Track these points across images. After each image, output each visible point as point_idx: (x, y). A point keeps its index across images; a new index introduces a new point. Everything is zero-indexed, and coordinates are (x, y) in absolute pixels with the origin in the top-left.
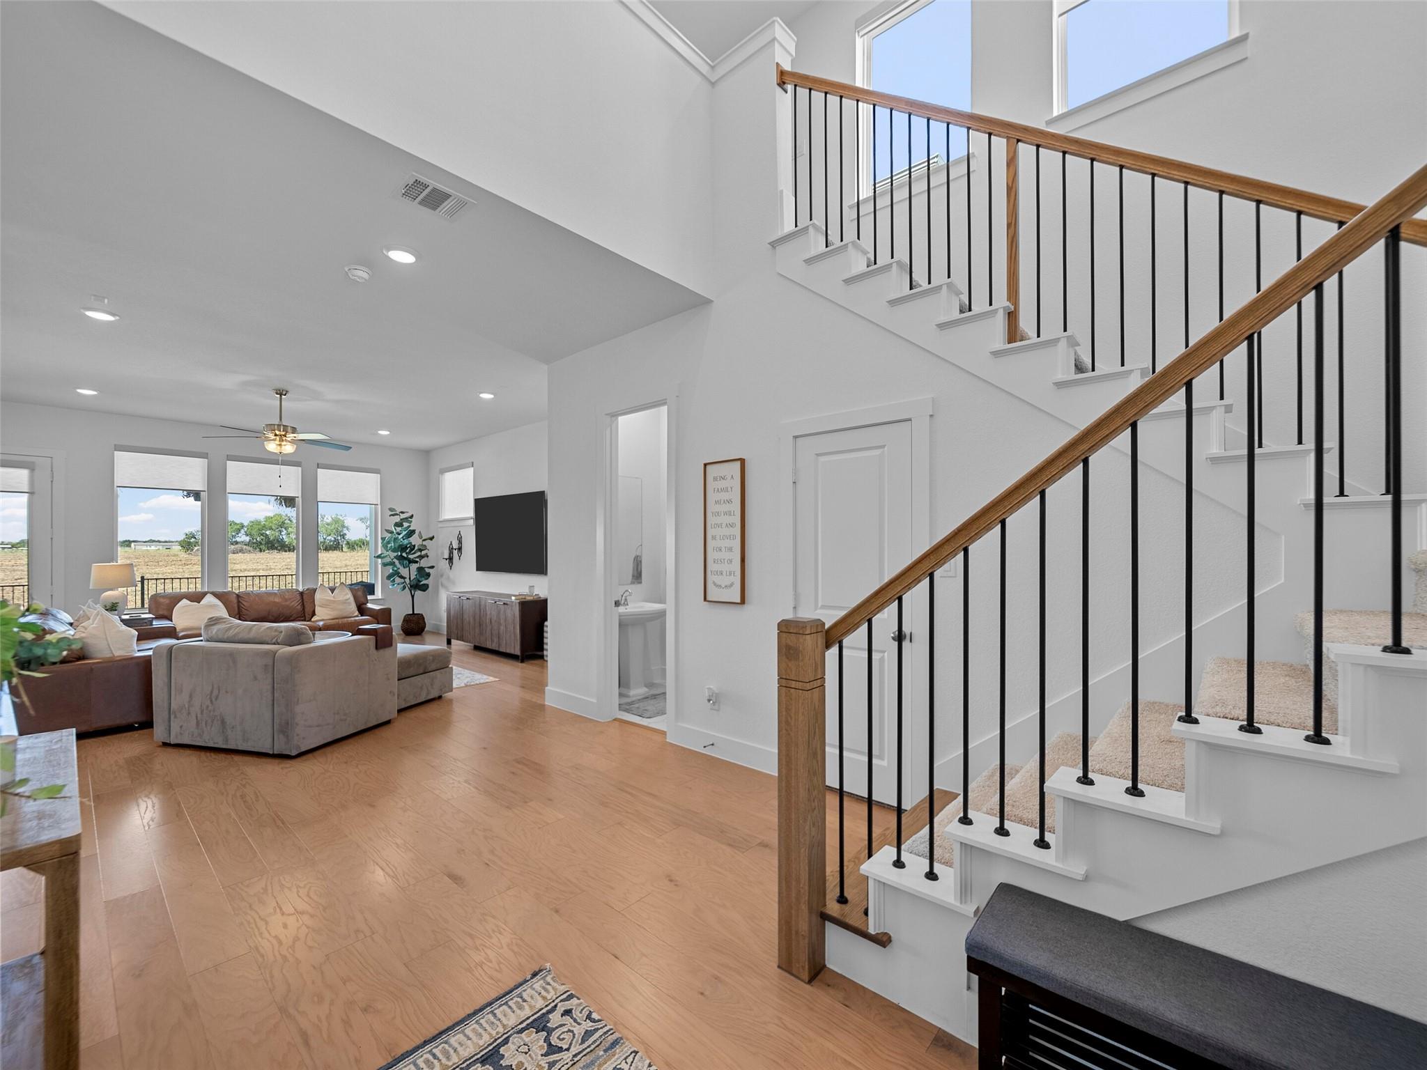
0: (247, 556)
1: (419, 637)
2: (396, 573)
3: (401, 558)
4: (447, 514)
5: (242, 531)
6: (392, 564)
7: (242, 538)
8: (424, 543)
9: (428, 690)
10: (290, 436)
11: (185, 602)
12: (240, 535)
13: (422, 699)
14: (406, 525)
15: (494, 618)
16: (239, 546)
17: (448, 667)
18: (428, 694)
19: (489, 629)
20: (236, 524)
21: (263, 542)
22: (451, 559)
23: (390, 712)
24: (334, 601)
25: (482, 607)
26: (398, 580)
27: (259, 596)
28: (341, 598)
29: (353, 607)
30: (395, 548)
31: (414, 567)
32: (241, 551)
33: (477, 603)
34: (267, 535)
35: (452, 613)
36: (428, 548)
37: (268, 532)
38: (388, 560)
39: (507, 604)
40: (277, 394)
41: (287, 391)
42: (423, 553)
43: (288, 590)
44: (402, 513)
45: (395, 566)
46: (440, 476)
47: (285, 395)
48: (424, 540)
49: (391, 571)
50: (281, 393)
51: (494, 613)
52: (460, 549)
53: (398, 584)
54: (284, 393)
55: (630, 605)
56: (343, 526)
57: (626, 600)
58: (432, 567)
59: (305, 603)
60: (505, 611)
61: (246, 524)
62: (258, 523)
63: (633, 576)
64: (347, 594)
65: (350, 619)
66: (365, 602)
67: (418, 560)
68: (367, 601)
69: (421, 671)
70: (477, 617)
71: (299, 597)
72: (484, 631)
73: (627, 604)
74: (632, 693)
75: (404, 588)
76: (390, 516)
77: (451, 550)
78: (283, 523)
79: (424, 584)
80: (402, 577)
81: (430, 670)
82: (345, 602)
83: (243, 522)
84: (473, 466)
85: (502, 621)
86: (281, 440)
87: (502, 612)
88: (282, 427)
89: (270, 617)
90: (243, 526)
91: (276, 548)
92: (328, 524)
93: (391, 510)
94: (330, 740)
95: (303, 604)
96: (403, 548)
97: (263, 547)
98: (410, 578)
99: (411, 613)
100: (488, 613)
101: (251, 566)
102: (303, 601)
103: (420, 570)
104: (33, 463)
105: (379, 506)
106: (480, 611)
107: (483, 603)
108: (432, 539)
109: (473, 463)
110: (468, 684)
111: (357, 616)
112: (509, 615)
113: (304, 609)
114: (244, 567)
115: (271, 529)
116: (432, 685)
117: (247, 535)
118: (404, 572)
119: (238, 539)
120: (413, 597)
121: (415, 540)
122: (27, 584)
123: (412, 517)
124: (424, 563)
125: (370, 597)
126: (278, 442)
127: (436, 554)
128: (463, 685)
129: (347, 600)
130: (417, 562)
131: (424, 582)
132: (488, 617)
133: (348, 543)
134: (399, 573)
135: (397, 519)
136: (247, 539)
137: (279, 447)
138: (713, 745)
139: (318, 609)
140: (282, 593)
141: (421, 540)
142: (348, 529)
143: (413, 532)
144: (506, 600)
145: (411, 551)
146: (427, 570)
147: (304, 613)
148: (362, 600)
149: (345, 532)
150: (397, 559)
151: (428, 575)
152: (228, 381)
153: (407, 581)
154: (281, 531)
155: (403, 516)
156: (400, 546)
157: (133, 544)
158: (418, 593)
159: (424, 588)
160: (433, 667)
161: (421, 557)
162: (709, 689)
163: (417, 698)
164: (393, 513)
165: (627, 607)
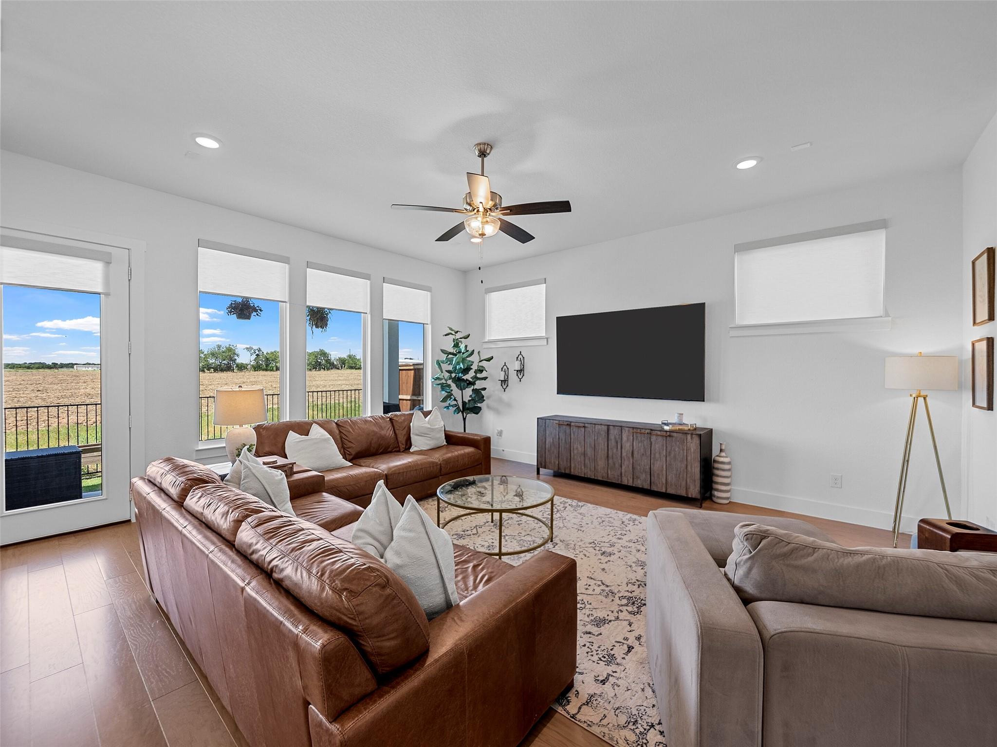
3: (458, 379)
6: (447, 385)
8: (483, 364)
11: (293, 435)
14: (462, 345)
15: (641, 451)
22: (506, 381)
25: (613, 437)
31: (469, 389)
33: (602, 431)
36: (486, 369)
38: (442, 382)
41: (492, 149)
42: (480, 374)
44: (456, 333)
45: (450, 388)
46: (485, 295)
48: (483, 361)
50: (484, 151)
51: (640, 445)
52: (521, 371)
54: (488, 151)
56: (235, 354)
58: (488, 389)
64: (441, 421)
67: (474, 381)
70: (602, 448)
75: (456, 410)
76: (445, 335)
77: (505, 372)
79: (477, 407)
80: (455, 399)
84: (545, 283)
87: (658, 444)
92: (224, 352)
93: (449, 329)
95: (395, 432)
98: (463, 401)
102: (395, 429)
103: (475, 392)
105: (430, 326)
106: (608, 442)
108: (490, 359)
109: (545, 279)
113: (397, 438)
118: (458, 394)
120: (464, 419)
121: (472, 361)
123: (466, 336)
124: (480, 385)
126: (480, 219)
130: (472, 384)
131: (479, 404)
133: (237, 366)
135: (451, 339)
139: (414, 439)
141: (479, 361)
142: (238, 356)
146: (483, 393)
147: (398, 442)
149: (235, 358)
150: (452, 381)
151: (483, 398)
153: (460, 403)
155: (457, 336)
158: (471, 415)
159: (477, 411)
161: (478, 379)
164: (448, 332)
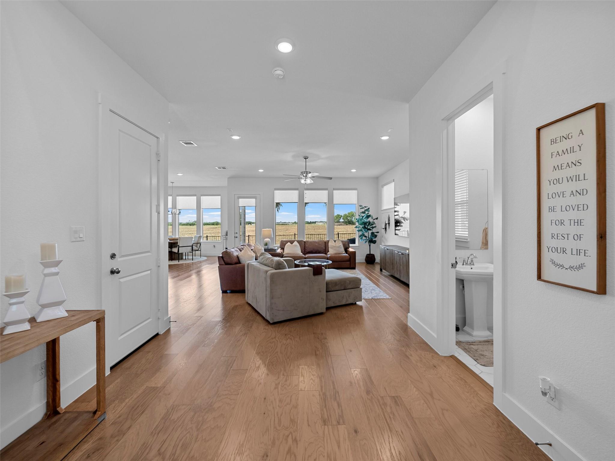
0: (343, 227)
1: (371, 265)
2: (363, 235)
3: (364, 228)
4: (385, 207)
5: (342, 218)
6: (361, 230)
7: (342, 220)
8: (374, 221)
9: (347, 299)
10: (310, 175)
11: (289, 243)
12: (341, 219)
13: (344, 303)
14: (367, 212)
15: (398, 261)
16: (340, 223)
17: (359, 287)
18: (347, 301)
19: (396, 267)
20: (340, 215)
21: (347, 222)
22: (386, 228)
23: (322, 308)
24: (336, 246)
25: (393, 254)
26: (364, 238)
27: (311, 243)
28: (338, 245)
29: (342, 249)
30: (361, 223)
31: (370, 232)
32: (341, 225)
33: (391, 252)
34: (348, 219)
35: (382, 255)
36: (375, 223)
37: (349, 218)
38: (360, 229)
39: (403, 254)
40: (305, 159)
41: (308, 157)
42: (374, 226)
43: (321, 241)
44: (365, 207)
45: (363, 231)
46: (382, 188)
47: (307, 159)
48: (374, 219)
49: (361, 234)
50: (306, 158)
51: (398, 258)
52: (389, 224)
53: (364, 240)
54: (307, 158)
55: (476, 265)
57: (472, 261)
58: (378, 232)
59: (326, 246)
60: (403, 258)
61: (343, 215)
62: (346, 215)
63: (483, 243)
64: (340, 243)
65: (342, 255)
66: (348, 247)
67: (371, 229)
68: (349, 247)
69: (343, 288)
70: (391, 259)
71: (324, 244)
72: (394, 268)
73: (473, 264)
74: (475, 333)
75: (366, 242)
76: (361, 209)
77: (386, 224)
78: (353, 214)
79: (374, 241)
80: (366, 237)
81: (348, 288)
82: (339, 247)
83: (342, 215)
84: (394, 181)
85: (401, 264)
86: (306, 178)
87: (401, 258)
88: (306, 172)
89: (314, 251)
90: (342, 216)
91: (351, 224)
93: (360, 206)
94: (289, 318)
95: (325, 247)
96: (365, 223)
97: (347, 223)
98: (368, 237)
99: (369, 253)
100: (396, 258)
101: (343, 230)
102: (325, 245)
103: (372, 233)
104: (256, 197)
105: (357, 205)
106: (392, 257)
107: (393, 252)
108: (377, 219)
109: (394, 180)
110: (373, 298)
111: (344, 253)
112: (404, 260)
113: (326, 249)
114: (341, 230)
115: (350, 217)
116: (349, 296)
117: (343, 219)
118: (366, 234)
119: (341, 221)
120: (370, 246)
121: (370, 219)
122: (255, 235)
123: (369, 209)
124: (374, 230)
125: (351, 245)
126: (305, 179)
127: (380, 225)
128: (370, 298)
129: (340, 246)
130: (371, 230)
131: (374, 239)
132: (396, 260)
134: (364, 235)
135: (363, 210)
136: (343, 220)
137: (305, 181)
138: (550, 445)
139: (330, 249)
140: (318, 243)
141: (372, 220)
143: (370, 216)
144: (403, 252)
145: (369, 225)
146: (376, 234)
147: (326, 250)
148: (347, 246)
150: (363, 228)
151: (376, 236)
152: (288, 157)
153: (368, 238)
154: (353, 218)
155: (365, 209)
156: (363, 222)
157: (316, 223)
158: (372, 244)
159: (374, 242)
160: (350, 287)
161: (373, 228)
162: (544, 380)
163: (340, 302)
164: (361, 207)
165: (472, 266)
